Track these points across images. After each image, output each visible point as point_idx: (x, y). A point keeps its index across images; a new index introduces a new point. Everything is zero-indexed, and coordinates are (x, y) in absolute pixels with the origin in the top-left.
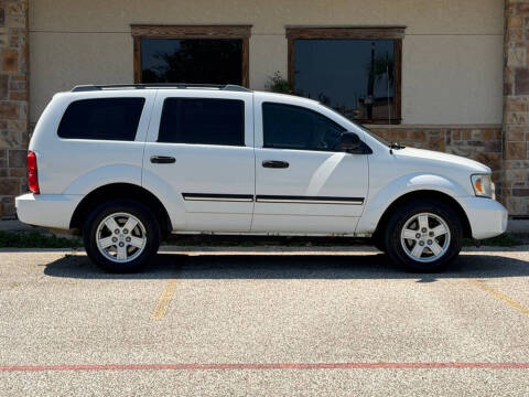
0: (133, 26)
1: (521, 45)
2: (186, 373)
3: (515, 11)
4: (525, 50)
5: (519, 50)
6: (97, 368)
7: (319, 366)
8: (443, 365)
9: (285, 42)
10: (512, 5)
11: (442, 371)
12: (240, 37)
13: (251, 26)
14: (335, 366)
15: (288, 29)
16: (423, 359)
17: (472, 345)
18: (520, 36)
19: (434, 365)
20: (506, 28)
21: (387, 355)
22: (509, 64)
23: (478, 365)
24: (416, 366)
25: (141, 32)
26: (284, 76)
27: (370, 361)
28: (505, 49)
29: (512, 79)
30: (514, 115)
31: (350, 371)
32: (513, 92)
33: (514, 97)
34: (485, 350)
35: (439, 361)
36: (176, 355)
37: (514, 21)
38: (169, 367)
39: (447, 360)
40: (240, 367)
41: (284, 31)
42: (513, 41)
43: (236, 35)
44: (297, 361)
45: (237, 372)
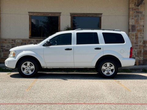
0: (29, 12)
1: (132, 19)
2: (30, 105)
3: (131, 10)
4: (134, 20)
5: (132, 20)
6: (5, 104)
7: (67, 104)
8: (101, 104)
9: (70, 17)
10: (130, 8)
11: (100, 105)
12: (58, 16)
13: (61, 13)
14: (72, 104)
15: (71, 14)
16: (96, 102)
17: (111, 98)
18: (132, 17)
19: (98, 104)
20: (129, 14)
21: (87, 101)
22: (130, 24)
23: (110, 104)
24: (93, 104)
25: (31, 14)
26: (70, 26)
27: (81, 102)
28: (129, 20)
29: (130, 28)
30: (131, 37)
31: (75, 105)
32: (131, 31)
33: (131, 33)
34: (113, 100)
35: (100, 102)
36: (29, 100)
37: (131, 12)
38: (26, 104)
39: (102, 102)
40: (45, 104)
41: (70, 14)
42: (131, 18)
43: (57, 15)
44: (62, 102)
45: (44, 105)
